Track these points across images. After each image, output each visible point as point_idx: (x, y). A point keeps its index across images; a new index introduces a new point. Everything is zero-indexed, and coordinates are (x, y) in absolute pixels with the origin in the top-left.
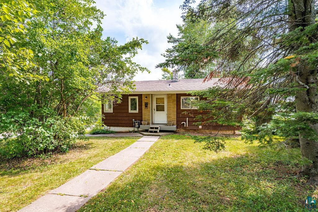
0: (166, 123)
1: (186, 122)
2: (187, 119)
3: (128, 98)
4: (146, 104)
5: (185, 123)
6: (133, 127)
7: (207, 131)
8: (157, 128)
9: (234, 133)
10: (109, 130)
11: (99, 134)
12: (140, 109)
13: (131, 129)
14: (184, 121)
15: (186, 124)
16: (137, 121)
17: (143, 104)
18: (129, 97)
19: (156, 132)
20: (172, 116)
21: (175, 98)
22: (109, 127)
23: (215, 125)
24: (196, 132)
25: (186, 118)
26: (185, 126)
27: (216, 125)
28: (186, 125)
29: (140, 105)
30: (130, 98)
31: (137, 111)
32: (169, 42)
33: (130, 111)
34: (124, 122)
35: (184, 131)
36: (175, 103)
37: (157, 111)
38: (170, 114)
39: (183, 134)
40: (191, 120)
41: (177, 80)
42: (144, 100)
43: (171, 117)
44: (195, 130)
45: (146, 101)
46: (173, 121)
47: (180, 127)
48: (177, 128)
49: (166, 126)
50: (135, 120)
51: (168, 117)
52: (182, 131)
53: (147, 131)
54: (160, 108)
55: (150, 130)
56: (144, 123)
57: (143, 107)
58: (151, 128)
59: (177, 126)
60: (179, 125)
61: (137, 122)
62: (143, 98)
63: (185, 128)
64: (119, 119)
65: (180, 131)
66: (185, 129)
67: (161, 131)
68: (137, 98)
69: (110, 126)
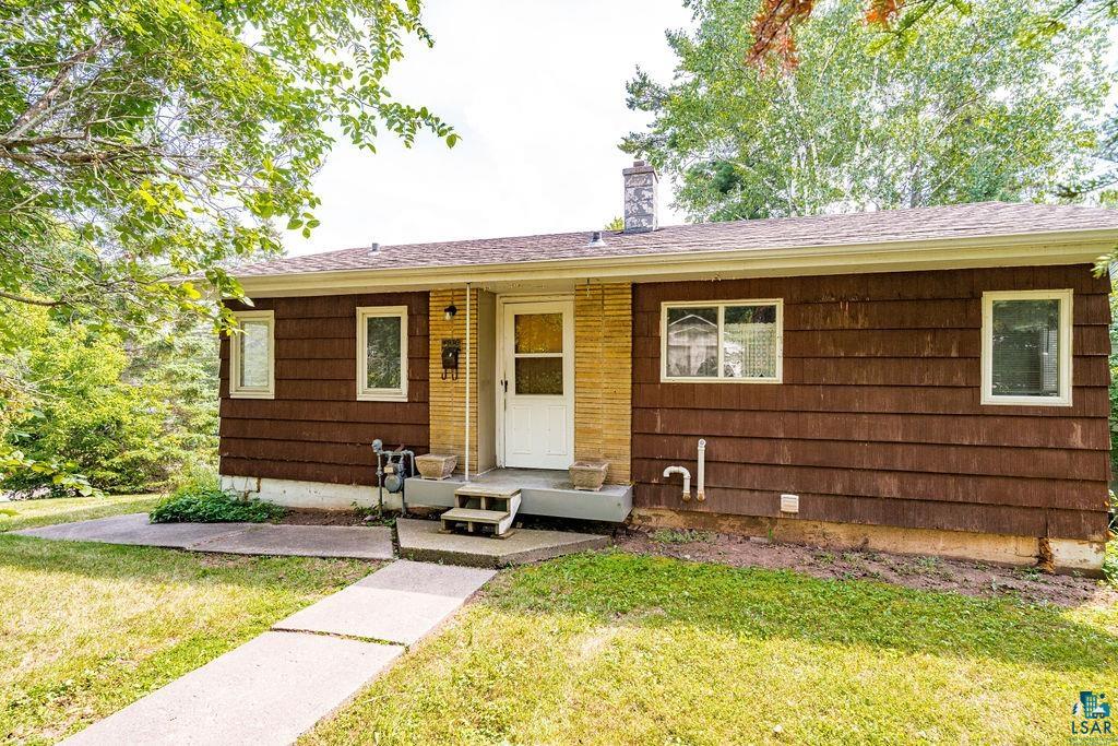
0: (566, 461)
1: (691, 463)
2: (702, 445)
3: (353, 317)
4: (450, 350)
5: (687, 475)
6: (377, 485)
7: (841, 534)
8: (497, 504)
9: (1043, 558)
10: (252, 496)
11: (183, 521)
12: (419, 381)
13: (366, 497)
14: (677, 462)
15: (695, 480)
16: (396, 453)
17: (436, 350)
18: (360, 310)
19: (485, 531)
20: (601, 423)
21: (621, 308)
22: (253, 481)
23: (896, 494)
24: (763, 533)
25: (690, 441)
26: (687, 490)
27: (901, 489)
28: (694, 487)
29: (419, 360)
30: (364, 314)
31: (400, 393)
32: (631, 105)
33: (365, 392)
34: (329, 454)
35: (678, 521)
36: (627, 341)
37: (518, 391)
38: (592, 413)
39: (673, 548)
40: (725, 451)
41: (650, 222)
42: (441, 327)
43: (599, 432)
44: (754, 521)
45: (449, 335)
46: (607, 456)
47: (656, 500)
48: (636, 500)
49: (562, 486)
50: (386, 447)
51: (582, 433)
52: (666, 519)
53: (433, 515)
54: (538, 377)
55: (457, 514)
56: (431, 467)
57: (435, 366)
58: (466, 501)
59: (634, 491)
60: (648, 485)
61: (396, 459)
62: (438, 316)
63: (686, 502)
64: (306, 435)
65: (652, 524)
66: (686, 507)
67: (526, 521)
68: (401, 312)
69: (260, 477)
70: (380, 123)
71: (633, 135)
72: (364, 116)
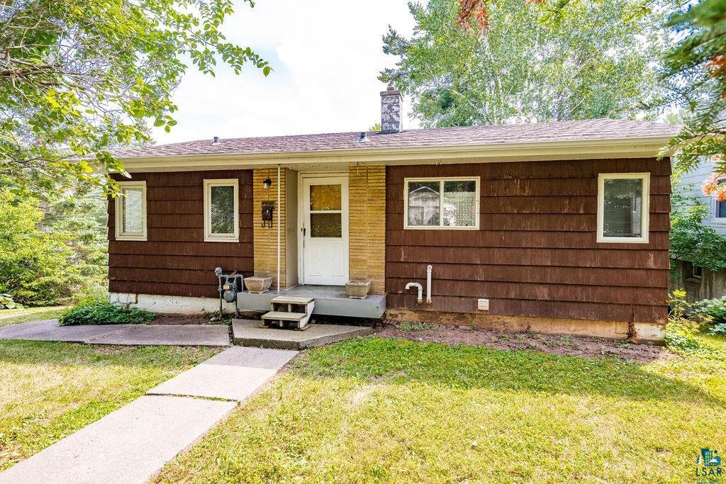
0: (344, 280)
1: (423, 280)
2: (429, 269)
3: (202, 186)
4: (267, 208)
5: (420, 288)
6: (218, 297)
7: (514, 323)
8: (298, 308)
9: (631, 334)
10: (132, 306)
11: (83, 324)
12: (246, 229)
13: (211, 305)
14: (414, 280)
15: (425, 292)
16: (231, 276)
17: (258, 208)
18: (206, 182)
19: (291, 326)
20: (366, 256)
21: (379, 182)
22: (132, 297)
23: (547, 298)
24: (467, 323)
25: (423, 266)
26: (420, 297)
27: (549, 295)
28: (424, 295)
29: (246, 214)
30: (209, 184)
31: (234, 237)
32: (386, 50)
33: (209, 236)
34: (186, 277)
35: (415, 317)
36: (382, 203)
37: (313, 235)
38: (360, 249)
39: (412, 334)
40: (445, 272)
41: (397, 127)
42: (261, 193)
43: (365, 261)
44: (461, 316)
45: (266, 198)
46: (370, 277)
47: (401, 304)
48: (388, 305)
49: (341, 296)
50: (224, 272)
51: (354, 262)
52: (407, 316)
53: (256, 316)
54: (325, 226)
55: (273, 315)
56: (255, 285)
57: (257, 219)
58: (278, 307)
59: (387, 298)
60: (396, 294)
61: (231, 280)
62: (259, 185)
63: (420, 305)
64: (169, 265)
65: (399, 319)
66: (419, 308)
67: (317, 319)
68: (234, 183)
69: (137, 293)
70: (218, 57)
71: (387, 71)
72: (207, 51)
